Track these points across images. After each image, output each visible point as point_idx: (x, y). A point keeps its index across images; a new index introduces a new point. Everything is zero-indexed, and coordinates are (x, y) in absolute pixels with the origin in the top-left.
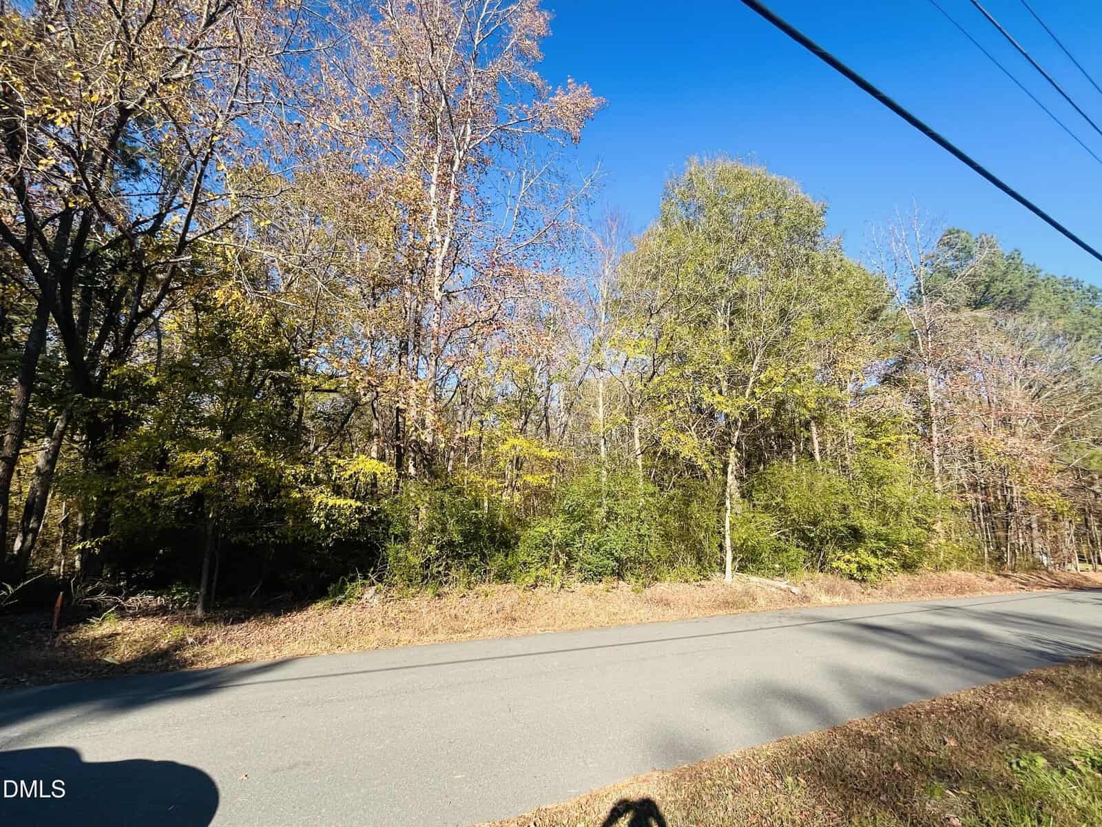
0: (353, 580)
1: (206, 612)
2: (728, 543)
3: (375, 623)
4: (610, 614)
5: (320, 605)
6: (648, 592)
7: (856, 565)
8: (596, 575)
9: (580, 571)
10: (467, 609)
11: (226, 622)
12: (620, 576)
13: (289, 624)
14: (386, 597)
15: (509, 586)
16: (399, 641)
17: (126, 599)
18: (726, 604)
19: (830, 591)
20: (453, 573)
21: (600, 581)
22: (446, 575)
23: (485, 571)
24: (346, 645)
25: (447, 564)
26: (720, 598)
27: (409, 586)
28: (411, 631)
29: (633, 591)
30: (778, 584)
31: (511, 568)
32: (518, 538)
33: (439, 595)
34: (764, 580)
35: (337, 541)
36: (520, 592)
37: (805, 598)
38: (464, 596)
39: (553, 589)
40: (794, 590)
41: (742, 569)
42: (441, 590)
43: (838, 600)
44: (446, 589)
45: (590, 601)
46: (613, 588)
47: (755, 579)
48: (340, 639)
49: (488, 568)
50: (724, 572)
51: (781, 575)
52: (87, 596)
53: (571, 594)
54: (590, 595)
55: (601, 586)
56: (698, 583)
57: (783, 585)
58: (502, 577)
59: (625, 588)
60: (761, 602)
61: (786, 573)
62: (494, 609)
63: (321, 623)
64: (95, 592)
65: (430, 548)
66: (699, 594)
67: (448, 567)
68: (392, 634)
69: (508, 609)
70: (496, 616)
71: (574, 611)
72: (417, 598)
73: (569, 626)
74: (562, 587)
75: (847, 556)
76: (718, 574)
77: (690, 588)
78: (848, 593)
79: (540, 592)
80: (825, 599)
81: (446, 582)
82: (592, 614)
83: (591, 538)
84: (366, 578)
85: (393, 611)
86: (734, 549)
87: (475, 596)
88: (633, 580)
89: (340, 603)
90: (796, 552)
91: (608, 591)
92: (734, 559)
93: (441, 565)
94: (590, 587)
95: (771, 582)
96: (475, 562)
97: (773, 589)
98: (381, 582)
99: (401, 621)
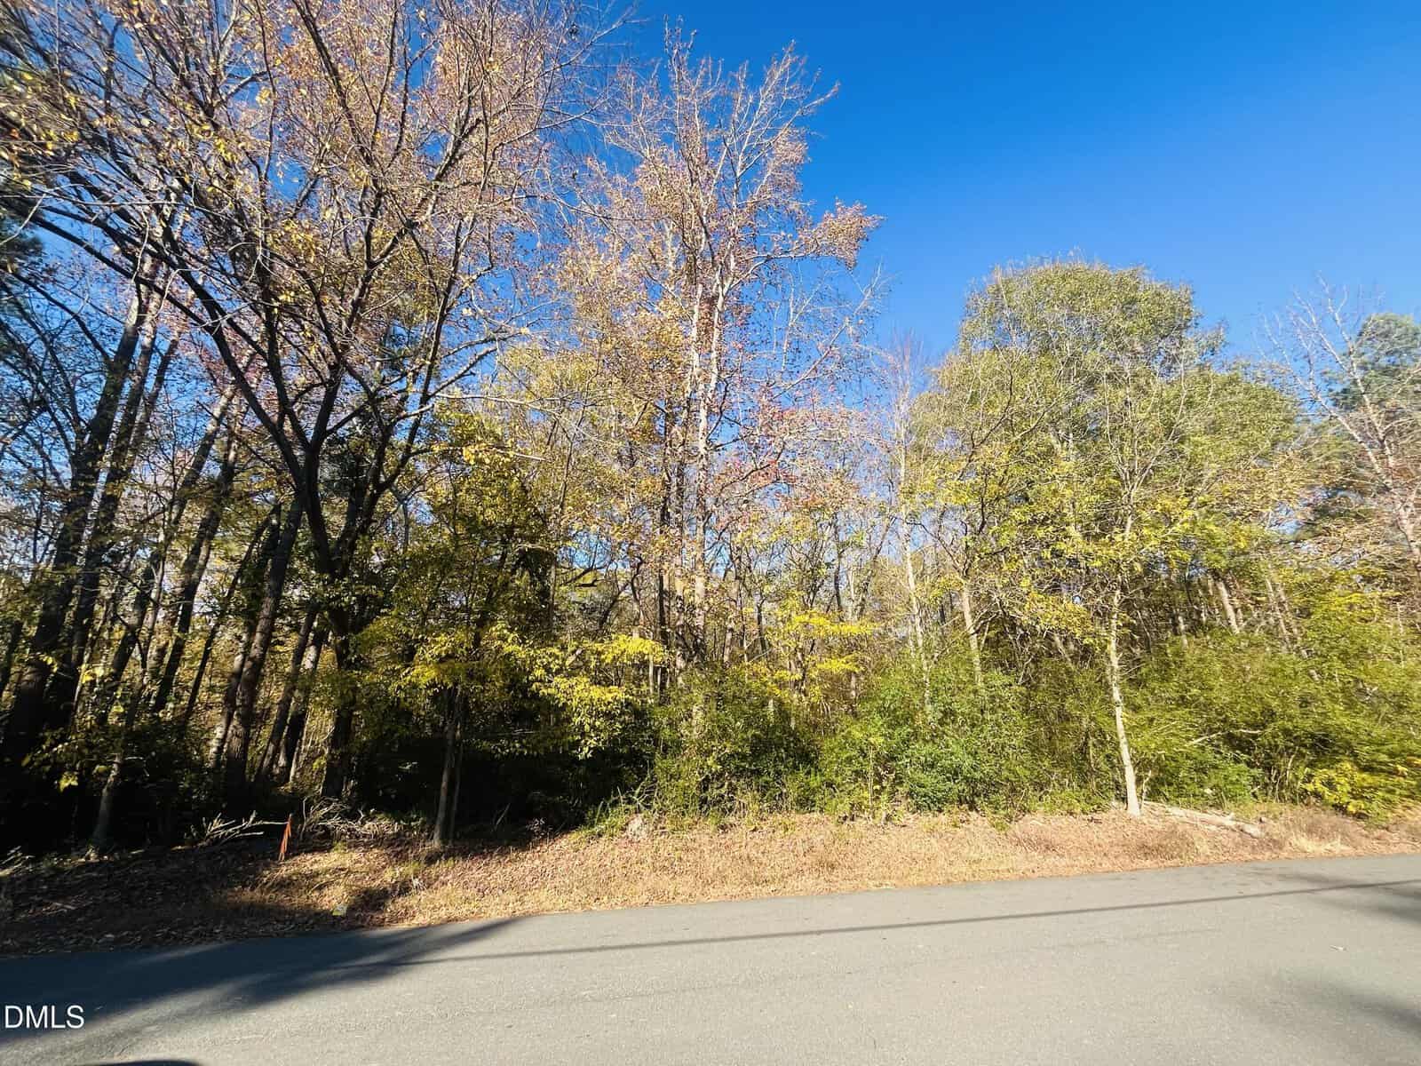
0: (615, 804)
1: (444, 843)
2: (1126, 754)
3: (644, 866)
5: (573, 836)
6: (1016, 828)
8: (936, 803)
9: (910, 794)
10: (762, 849)
11: (465, 856)
12: (972, 807)
13: (537, 862)
14: (656, 828)
15: (816, 815)
16: (676, 894)
17: (363, 823)
18: (1146, 850)
19: (1310, 831)
20: (740, 798)
21: (940, 811)
22: (731, 799)
23: (780, 795)
24: (605, 898)
25: (730, 784)
26: (1132, 840)
27: (683, 814)
28: (690, 879)
29: (992, 827)
30: (1219, 820)
31: (814, 792)
32: (818, 752)
33: (722, 828)
34: (1198, 814)
35: (596, 750)
36: (832, 826)
37: (1273, 844)
38: (755, 830)
39: (877, 821)
40: (1254, 829)
41: (1154, 794)
42: (725, 821)
44: (731, 819)
45: (933, 841)
46: (962, 821)
47: (1177, 812)
48: (600, 887)
49: (785, 791)
50: (1125, 800)
51: (1218, 805)
52: (321, 819)
53: (902, 830)
54: (931, 831)
55: (943, 818)
56: (1089, 817)
57: (1228, 821)
58: (805, 803)
59: (979, 822)
60: (1204, 848)
61: (1227, 804)
62: (800, 848)
63: (577, 862)
64: (328, 816)
65: (710, 762)
66: (1099, 834)
67: (733, 789)
68: (665, 883)
69: (819, 849)
70: (804, 860)
71: (914, 855)
72: (695, 831)
74: (888, 818)
76: (1117, 803)
77: (1079, 822)
79: (860, 824)
80: (1309, 845)
81: (731, 810)
82: (941, 862)
83: (922, 750)
84: (630, 802)
85: (668, 846)
87: (771, 830)
88: (988, 811)
89: (600, 835)
90: (1237, 771)
91: (955, 826)
92: (1139, 781)
93: (722, 786)
94: (927, 819)
95: (1206, 816)
96: (767, 782)
97: (1213, 828)
98: (649, 807)
99: (676, 863)
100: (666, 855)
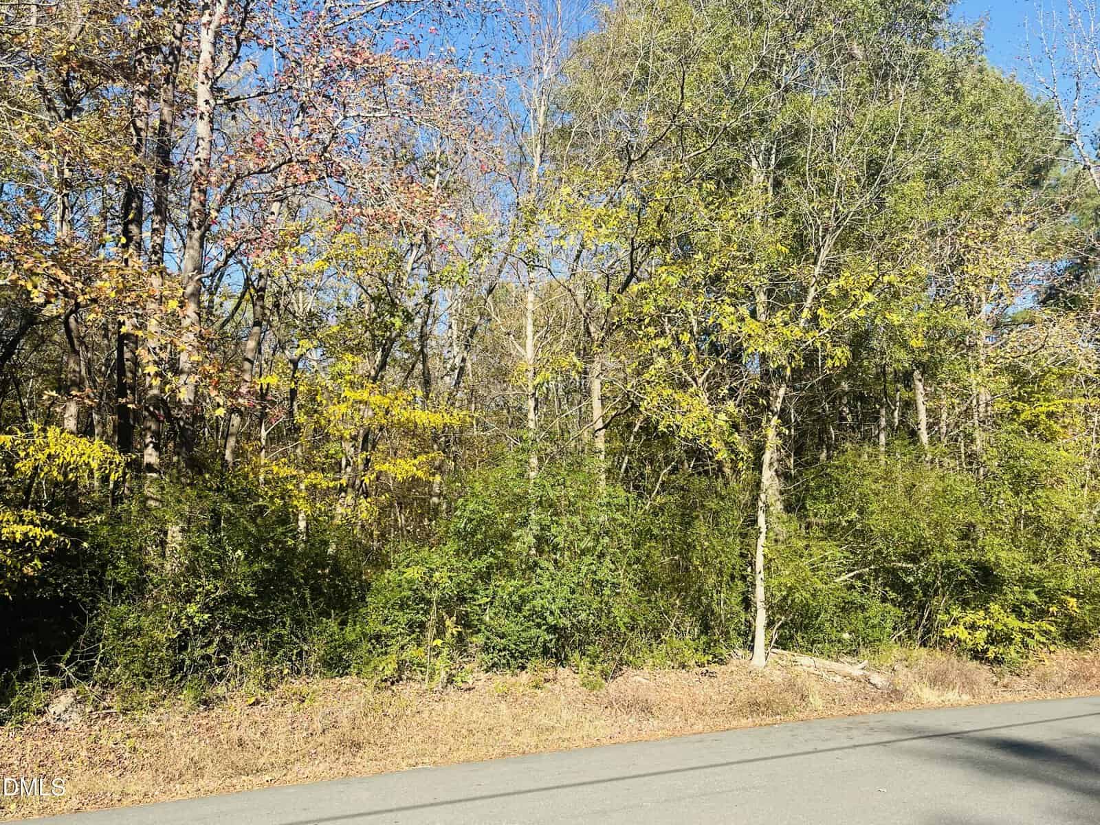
0: (27, 676)
2: (760, 594)
3: (74, 762)
4: (541, 730)
6: (612, 687)
7: (985, 634)
8: (515, 658)
9: (486, 649)
10: (263, 728)
12: (561, 660)
14: (97, 709)
15: (347, 680)
16: (123, 794)
18: (754, 707)
19: (938, 680)
20: (236, 660)
21: (523, 668)
22: (221, 663)
23: (300, 654)
25: (224, 640)
26: (743, 696)
27: (143, 685)
28: (148, 774)
29: (584, 685)
30: (847, 669)
31: (351, 647)
32: (365, 587)
33: (205, 702)
34: (822, 662)
36: (368, 692)
37: (895, 694)
38: (257, 703)
39: (433, 684)
40: (876, 679)
41: (783, 642)
42: (211, 692)
43: (952, 696)
44: (221, 690)
45: (503, 706)
46: (547, 681)
47: (805, 660)
49: (306, 648)
50: (752, 649)
51: (854, 653)
53: (466, 695)
54: (504, 696)
55: (524, 677)
56: (704, 670)
57: (856, 671)
58: (335, 664)
60: (817, 701)
61: (862, 650)
62: (318, 726)
65: (192, 609)
66: (705, 689)
67: (226, 647)
68: (110, 781)
69: (345, 724)
70: (321, 740)
71: (472, 726)
72: (161, 710)
73: (461, 755)
74: (450, 680)
75: (970, 617)
76: (740, 652)
77: (689, 677)
78: (969, 684)
79: (407, 690)
80: (930, 695)
81: (221, 677)
82: (507, 732)
83: (506, 586)
84: (54, 671)
85: (113, 734)
86: (770, 607)
87: (280, 702)
88: (584, 665)
91: (536, 687)
92: (770, 624)
93: (210, 643)
94: (502, 679)
95: (835, 666)
96: (280, 636)
97: (838, 679)
98: (86, 679)
99: (127, 755)
100: (111, 744)
